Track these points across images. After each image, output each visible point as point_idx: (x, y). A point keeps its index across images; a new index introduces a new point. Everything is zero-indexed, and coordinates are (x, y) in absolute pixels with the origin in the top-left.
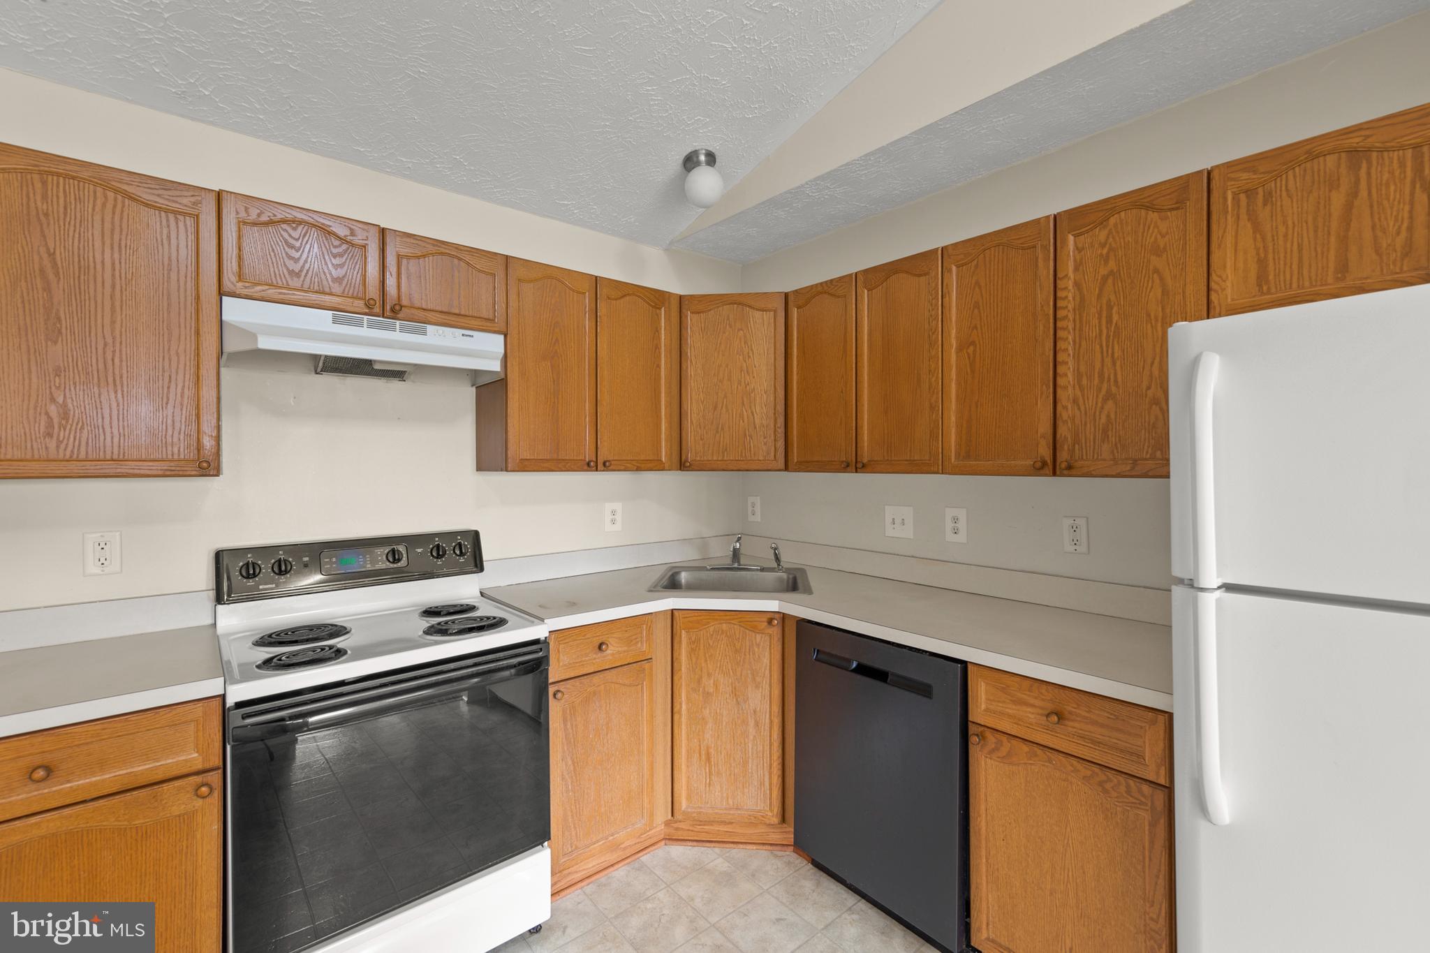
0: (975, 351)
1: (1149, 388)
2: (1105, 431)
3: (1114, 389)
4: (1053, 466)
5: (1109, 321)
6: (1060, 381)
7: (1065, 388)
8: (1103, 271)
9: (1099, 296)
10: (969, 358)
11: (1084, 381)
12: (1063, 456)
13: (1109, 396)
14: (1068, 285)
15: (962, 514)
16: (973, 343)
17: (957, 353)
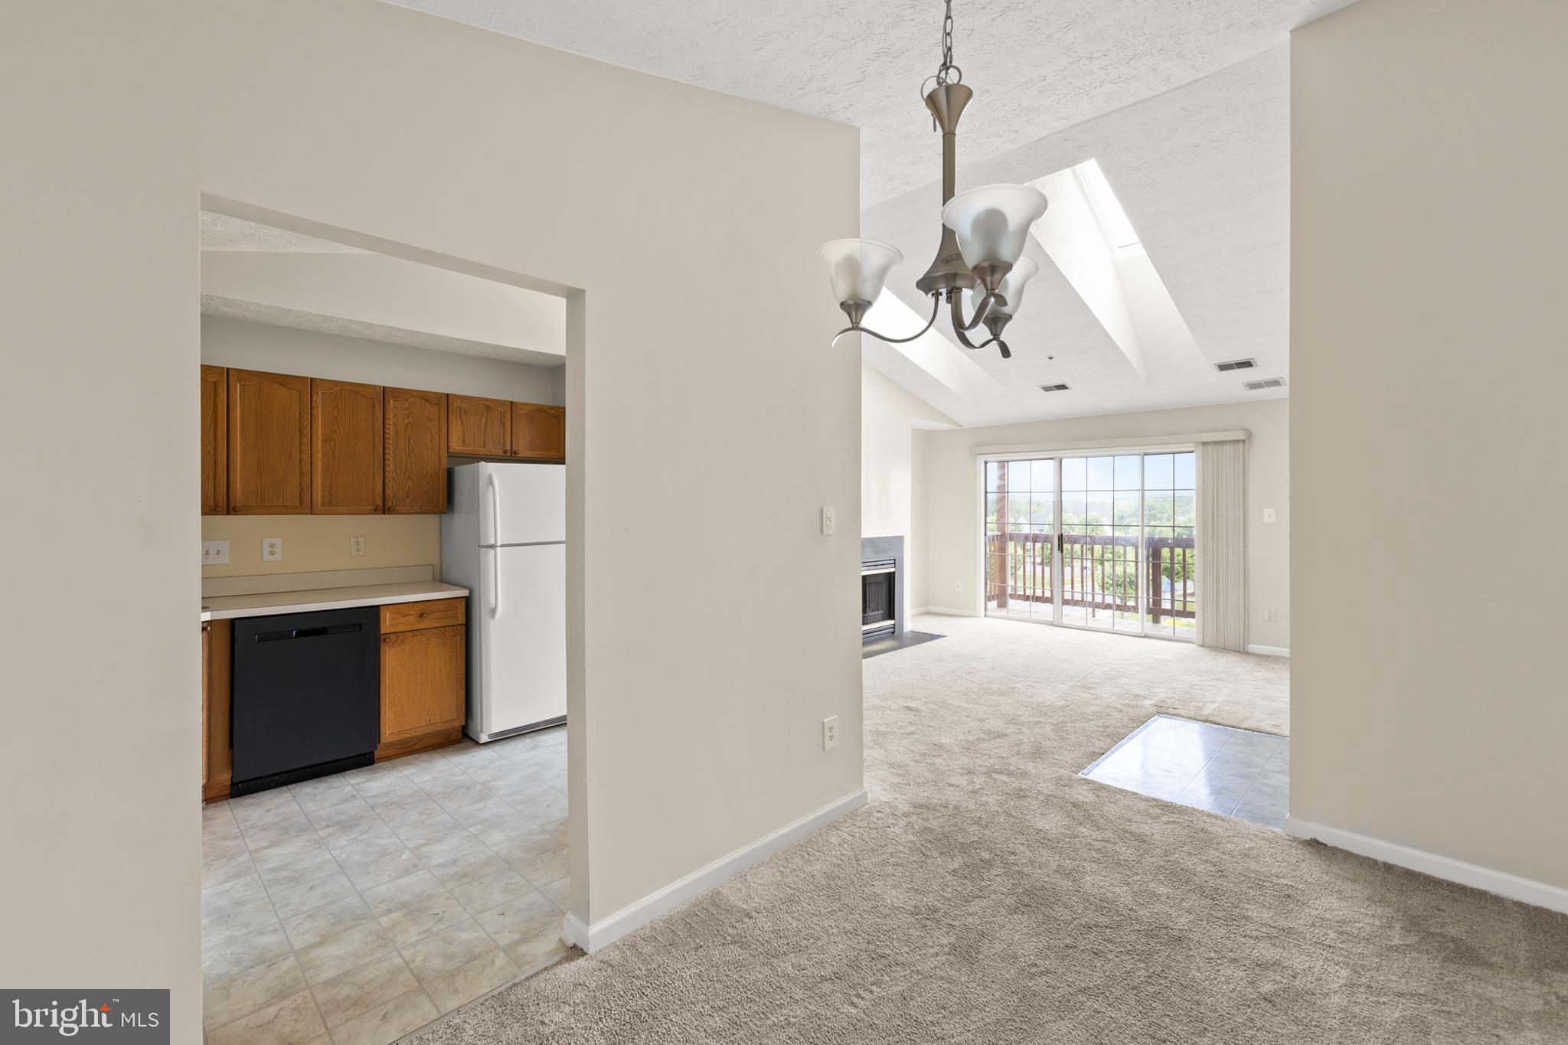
0: (335, 445)
1: (426, 476)
2: (408, 494)
3: (412, 475)
4: (384, 509)
5: (409, 443)
6: (387, 468)
7: (390, 472)
8: (407, 421)
9: (405, 432)
10: (331, 448)
11: (398, 470)
12: (389, 504)
13: (409, 478)
14: (390, 422)
15: (278, 542)
16: (334, 440)
17: (322, 443)
